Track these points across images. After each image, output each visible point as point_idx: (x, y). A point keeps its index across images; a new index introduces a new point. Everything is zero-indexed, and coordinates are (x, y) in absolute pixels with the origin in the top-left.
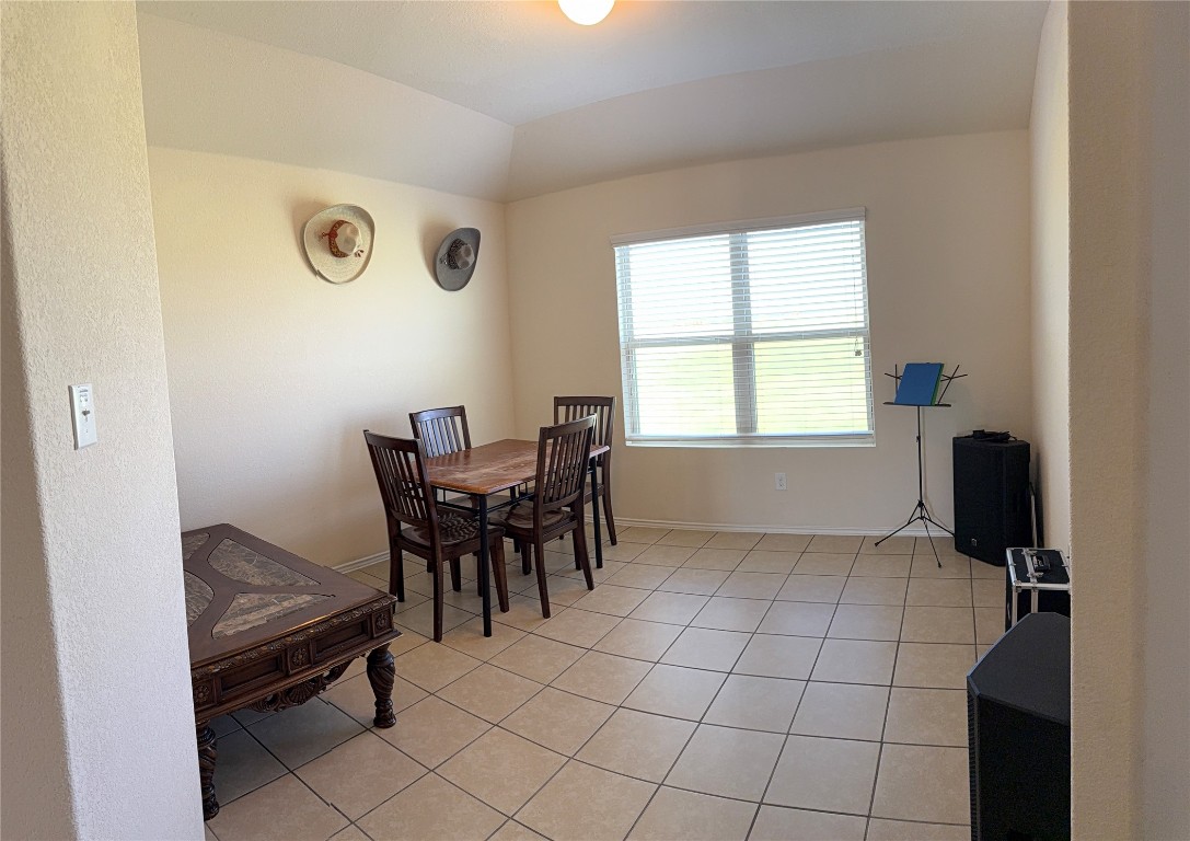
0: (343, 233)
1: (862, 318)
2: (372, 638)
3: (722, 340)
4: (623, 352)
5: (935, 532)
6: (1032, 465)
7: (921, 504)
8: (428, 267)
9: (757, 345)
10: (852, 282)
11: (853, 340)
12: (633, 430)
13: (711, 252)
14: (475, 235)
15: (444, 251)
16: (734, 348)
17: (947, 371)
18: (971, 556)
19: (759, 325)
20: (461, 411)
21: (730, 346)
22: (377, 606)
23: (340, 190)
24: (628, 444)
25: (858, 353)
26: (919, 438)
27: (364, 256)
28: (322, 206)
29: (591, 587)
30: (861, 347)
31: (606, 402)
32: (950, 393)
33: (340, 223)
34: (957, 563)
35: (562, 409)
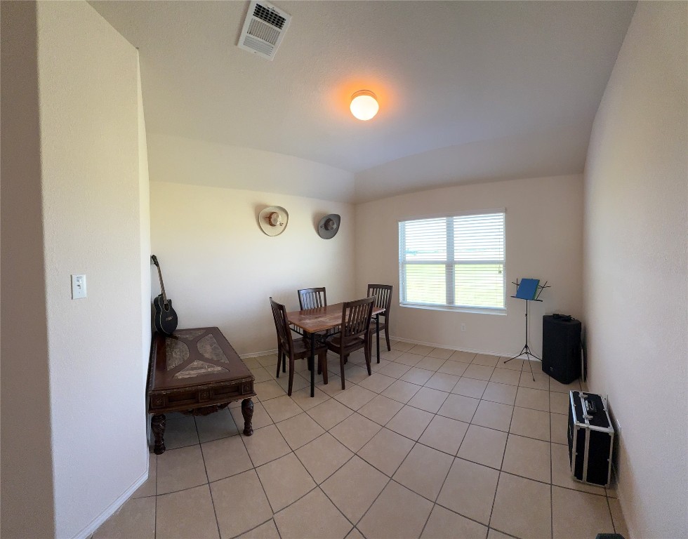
0: (274, 217)
1: (503, 256)
2: (241, 394)
3: (442, 263)
4: (400, 265)
5: (532, 359)
6: (582, 333)
7: (526, 346)
8: (315, 227)
9: (456, 266)
10: (498, 240)
11: (498, 266)
12: (404, 300)
13: (438, 224)
14: (338, 217)
15: (322, 223)
16: (446, 267)
17: (541, 284)
18: (550, 375)
19: (457, 257)
20: (323, 289)
21: (444, 266)
22: (244, 381)
23: (273, 200)
24: (401, 305)
25: (500, 272)
26: (526, 315)
27: (284, 226)
28: (266, 206)
29: (370, 374)
30: (502, 269)
31: (390, 288)
32: (542, 294)
33: (273, 213)
34: (543, 378)
35: (371, 290)
